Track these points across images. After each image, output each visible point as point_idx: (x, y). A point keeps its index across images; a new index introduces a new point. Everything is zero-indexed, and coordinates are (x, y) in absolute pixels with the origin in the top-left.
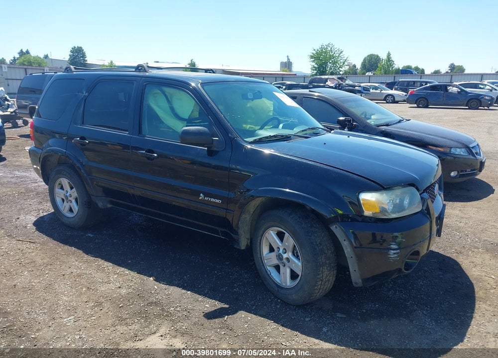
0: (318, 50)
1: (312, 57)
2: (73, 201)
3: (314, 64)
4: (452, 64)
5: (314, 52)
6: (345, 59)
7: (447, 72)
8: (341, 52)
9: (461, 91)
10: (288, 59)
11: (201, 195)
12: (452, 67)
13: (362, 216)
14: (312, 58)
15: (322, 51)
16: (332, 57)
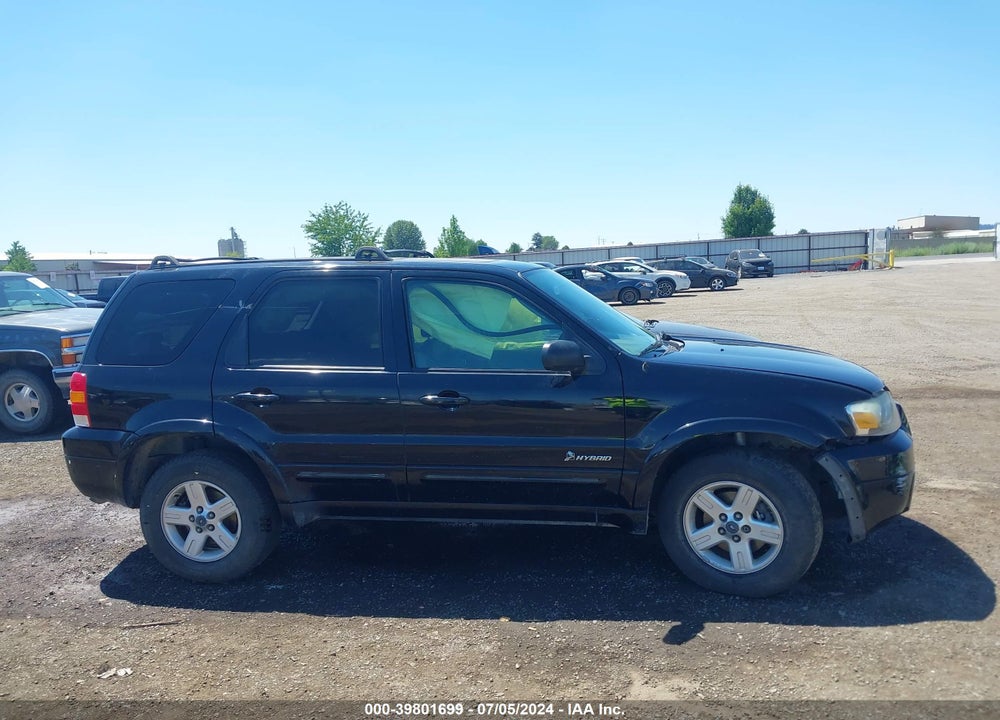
0: (320, 216)
1: (309, 229)
2: (219, 525)
3: (315, 242)
4: (537, 235)
5: (314, 220)
6: (375, 230)
7: (531, 249)
8: (365, 219)
9: (607, 277)
10: (234, 234)
11: (570, 453)
12: (538, 240)
13: (854, 437)
14: (311, 231)
15: (328, 216)
16: (350, 228)
